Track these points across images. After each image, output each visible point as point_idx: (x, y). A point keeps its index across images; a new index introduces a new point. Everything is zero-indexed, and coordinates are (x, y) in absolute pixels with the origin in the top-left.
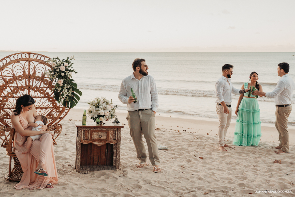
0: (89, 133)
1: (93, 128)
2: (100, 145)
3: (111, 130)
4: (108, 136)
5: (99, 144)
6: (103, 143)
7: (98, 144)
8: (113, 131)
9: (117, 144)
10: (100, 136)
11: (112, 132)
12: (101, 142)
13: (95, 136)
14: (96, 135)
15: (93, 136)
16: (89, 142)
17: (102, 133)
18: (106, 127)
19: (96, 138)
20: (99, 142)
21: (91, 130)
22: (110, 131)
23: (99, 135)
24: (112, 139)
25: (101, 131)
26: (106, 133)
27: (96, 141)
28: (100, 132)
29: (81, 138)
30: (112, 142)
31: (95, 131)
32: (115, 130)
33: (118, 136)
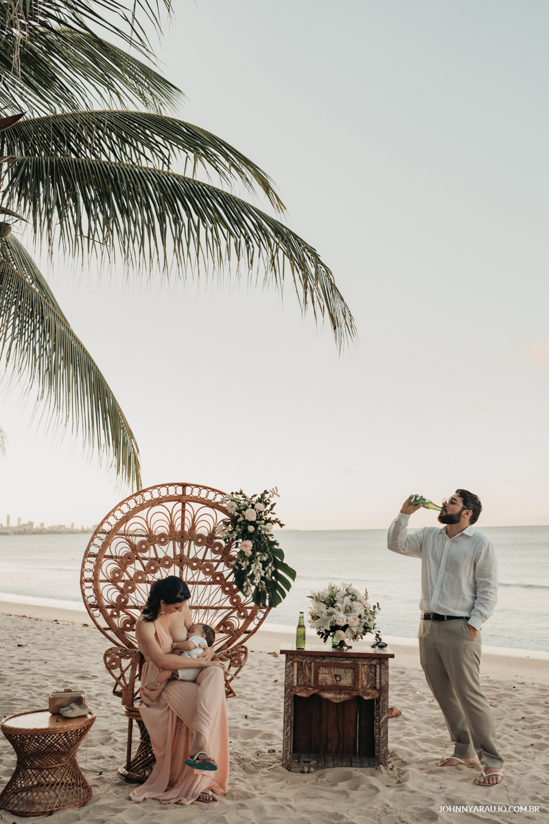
0: (310, 670)
1: (321, 656)
2: (338, 701)
3: (364, 663)
4: (356, 678)
5: (336, 699)
6: (346, 696)
7: (333, 698)
8: (370, 666)
9: (378, 701)
10: (338, 679)
11: (366, 667)
12: (340, 693)
13: (326, 676)
14: (327, 676)
15: (320, 678)
16: (312, 691)
17: (343, 670)
18: (351, 655)
19: (329, 683)
20: (335, 693)
21: (315, 662)
22: (360, 666)
23: (336, 676)
24: (368, 686)
25: (340, 666)
26: (351, 671)
27: (329, 690)
28: (337, 667)
29: (293, 681)
30: (368, 694)
31: (325, 666)
32: (374, 662)
33: (380, 679)
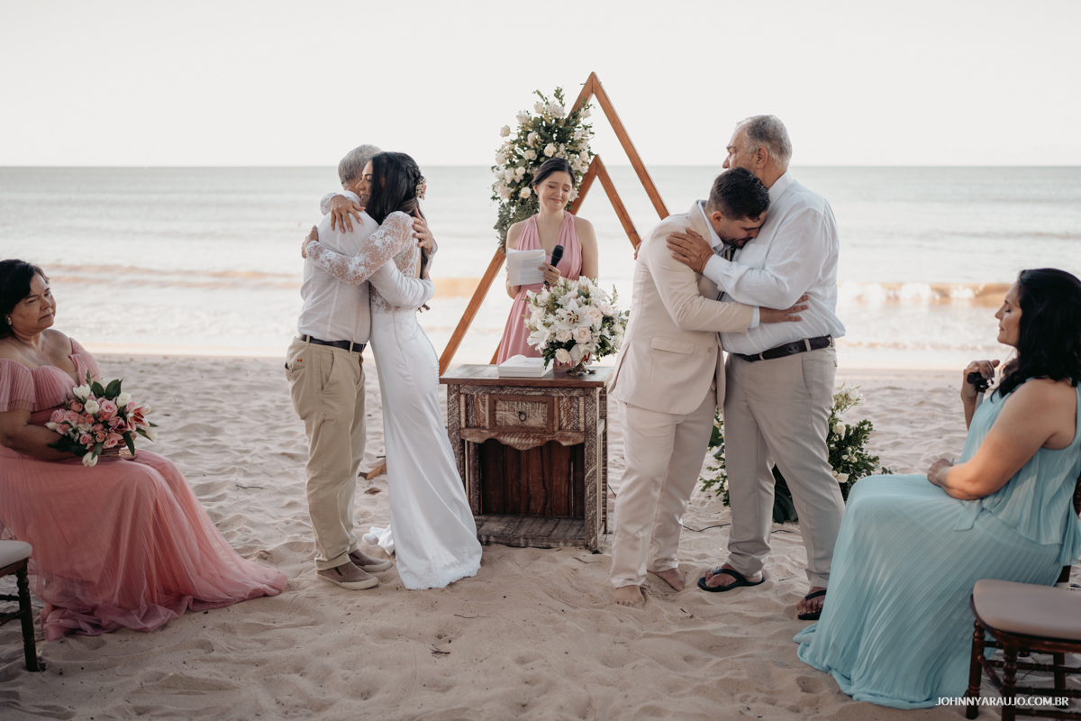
0: (484, 405)
1: (498, 386)
2: (525, 448)
3: (561, 394)
4: (550, 416)
5: (523, 445)
6: (535, 441)
7: (518, 444)
8: (571, 398)
9: (582, 445)
10: (523, 417)
11: (565, 400)
12: (527, 437)
13: (507, 415)
14: (508, 413)
15: (498, 416)
16: (487, 435)
17: (530, 405)
18: (539, 384)
19: (511, 423)
20: (520, 437)
21: (490, 394)
22: (556, 399)
23: (521, 413)
24: (569, 427)
25: (524, 399)
26: (542, 406)
27: (511, 433)
28: (522, 401)
29: (460, 422)
30: (568, 439)
31: (506, 399)
32: (575, 393)
33: (585, 417)
